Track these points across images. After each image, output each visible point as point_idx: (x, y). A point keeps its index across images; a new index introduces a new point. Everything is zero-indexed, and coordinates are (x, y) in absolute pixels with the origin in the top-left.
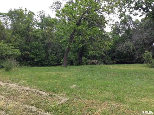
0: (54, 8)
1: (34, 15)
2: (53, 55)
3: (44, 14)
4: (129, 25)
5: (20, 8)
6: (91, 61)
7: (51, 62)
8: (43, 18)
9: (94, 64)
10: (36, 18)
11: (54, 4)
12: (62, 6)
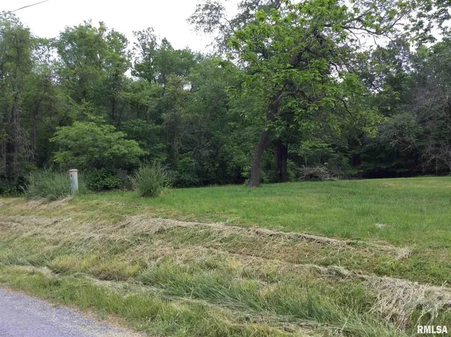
0: (201, 21)
1: (123, 42)
2: (188, 156)
3: (152, 37)
4: (400, 64)
5: (85, 22)
6: (306, 170)
7: (183, 176)
8: (149, 49)
9: (316, 177)
10: (129, 51)
11: (201, 11)
12: (223, 16)
